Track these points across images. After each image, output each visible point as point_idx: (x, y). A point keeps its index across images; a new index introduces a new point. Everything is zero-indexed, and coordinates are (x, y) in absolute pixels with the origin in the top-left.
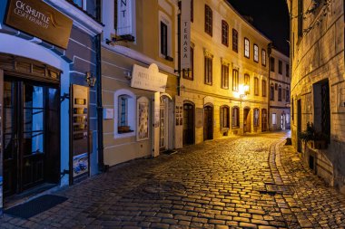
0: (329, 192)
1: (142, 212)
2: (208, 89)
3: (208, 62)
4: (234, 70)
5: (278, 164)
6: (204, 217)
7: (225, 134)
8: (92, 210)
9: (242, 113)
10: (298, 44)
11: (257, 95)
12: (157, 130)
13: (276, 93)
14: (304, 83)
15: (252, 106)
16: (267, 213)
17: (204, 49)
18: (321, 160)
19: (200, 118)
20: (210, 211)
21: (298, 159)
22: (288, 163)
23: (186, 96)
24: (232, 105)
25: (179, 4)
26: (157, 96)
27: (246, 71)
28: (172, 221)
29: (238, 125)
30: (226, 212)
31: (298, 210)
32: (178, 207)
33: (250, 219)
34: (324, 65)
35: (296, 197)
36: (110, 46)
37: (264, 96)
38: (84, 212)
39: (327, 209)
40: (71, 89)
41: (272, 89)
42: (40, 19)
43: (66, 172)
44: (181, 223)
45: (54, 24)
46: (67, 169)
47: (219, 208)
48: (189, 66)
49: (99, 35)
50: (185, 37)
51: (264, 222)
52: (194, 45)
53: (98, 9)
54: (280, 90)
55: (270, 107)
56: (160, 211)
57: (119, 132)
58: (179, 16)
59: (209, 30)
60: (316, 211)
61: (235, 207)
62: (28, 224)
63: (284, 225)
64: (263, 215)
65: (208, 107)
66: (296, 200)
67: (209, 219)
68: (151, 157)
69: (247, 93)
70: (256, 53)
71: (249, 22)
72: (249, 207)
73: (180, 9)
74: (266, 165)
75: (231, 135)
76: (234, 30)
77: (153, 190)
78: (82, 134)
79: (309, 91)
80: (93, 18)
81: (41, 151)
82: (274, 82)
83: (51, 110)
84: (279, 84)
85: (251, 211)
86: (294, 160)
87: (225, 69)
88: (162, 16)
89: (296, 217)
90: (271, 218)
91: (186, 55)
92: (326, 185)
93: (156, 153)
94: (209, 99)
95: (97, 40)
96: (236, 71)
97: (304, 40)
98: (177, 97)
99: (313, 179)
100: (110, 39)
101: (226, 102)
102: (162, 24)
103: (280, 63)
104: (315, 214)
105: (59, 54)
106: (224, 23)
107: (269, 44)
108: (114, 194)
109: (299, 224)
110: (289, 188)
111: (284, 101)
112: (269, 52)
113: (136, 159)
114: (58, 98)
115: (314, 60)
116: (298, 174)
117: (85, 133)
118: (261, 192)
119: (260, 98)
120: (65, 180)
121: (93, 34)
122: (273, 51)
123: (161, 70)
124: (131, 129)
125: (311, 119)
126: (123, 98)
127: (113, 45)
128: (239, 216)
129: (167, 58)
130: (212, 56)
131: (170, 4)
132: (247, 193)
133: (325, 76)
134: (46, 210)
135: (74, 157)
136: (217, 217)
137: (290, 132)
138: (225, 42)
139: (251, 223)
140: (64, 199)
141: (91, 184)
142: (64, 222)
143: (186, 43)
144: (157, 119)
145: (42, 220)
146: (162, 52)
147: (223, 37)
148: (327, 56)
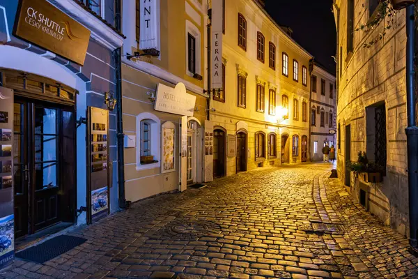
0: (385, 232)
1: (174, 255)
2: (241, 112)
3: (242, 81)
4: (270, 90)
5: (324, 200)
6: (245, 261)
7: (260, 165)
8: (115, 252)
9: (279, 141)
10: (347, 60)
11: (297, 119)
12: (184, 160)
13: (318, 117)
14: (354, 106)
15: (291, 133)
16: (316, 256)
17: (237, 66)
18: (375, 195)
19: (232, 146)
20: (250, 254)
21: (346, 194)
22: (334, 198)
23: (216, 121)
24: (268, 131)
25: (209, 12)
26: (185, 121)
27: (285, 91)
28: (209, 266)
29: (275, 155)
30: (269, 255)
31: (350, 252)
32: (214, 249)
33: (298, 262)
34: (379, 85)
35: (347, 237)
36: (131, 62)
37: (304, 121)
38: (106, 255)
39: (384, 251)
40: (88, 112)
41: (313, 112)
42: (54, 30)
43: (83, 209)
44: (220, 267)
45: (70, 36)
46: (85, 205)
47: (261, 250)
48: (220, 86)
49: (119, 49)
50: (217, 51)
51: (313, 266)
52: (225, 60)
53: (118, 18)
54: (323, 113)
55: (311, 133)
56: (194, 254)
57: (142, 163)
58: (209, 26)
59: (242, 43)
60: (371, 253)
61: (279, 249)
62: (44, 270)
63: (336, 269)
64: (311, 258)
65: (241, 133)
66: (347, 241)
67: (251, 262)
68: (177, 192)
69: (286, 117)
70: (296, 71)
71: (288, 33)
72: (294, 248)
73: (210, 18)
74: (310, 200)
75: (267, 165)
76: (270, 43)
77: (183, 230)
78: (102, 165)
79: (360, 116)
80: (113, 29)
81: (54, 184)
82: (316, 105)
83: (66, 136)
84: (321, 106)
85: (298, 253)
86: (341, 194)
87: (260, 89)
88: (190, 27)
89: (349, 260)
90: (321, 262)
91: (217, 73)
92: (381, 223)
93: (184, 187)
94: (242, 125)
95: (116, 55)
96: (272, 91)
97: (355, 56)
98: (206, 121)
99: (366, 217)
100: (131, 54)
101: (262, 128)
102: (190, 36)
103: (323, 82)
104: (370, 257)
105: (75, 71)
106: (259, 35)
107: (311, 61)
108: (139, 235)
109: (353, 268)
110: (339, 227)
111: (327, 126)
112: (311, 69)
113: (161, 194)
114: (74, 123)
115: (367, 79)
116: (347, 211)
117: (105, 164)
118: (307, 232)
119: (300, 123)
120: (82, 218)
121: (112, 48)
122: (316, 68)
123: (189, 91)
124: (155, 159)
125: (363, 148)
126: (146, 123)
127: (134, 60)
128: (284, 259)
129: (196, 76)
130: (247, 74)
131: (199, 13)
132: (291, 233)
133: (380, 98)
134: (64, 253)
135: (93, 192)
136: (259, 260)
137: (335, 162)
138: (260, 57)
139: (298, 267)
140: (82, 241)
141: (112, 223)
142: (85, 266)
143: (217, 58)
144: (184, 147)
145: (59, 264)
146: (190, 69)
147: (258, 52)
148: (383, 74)
